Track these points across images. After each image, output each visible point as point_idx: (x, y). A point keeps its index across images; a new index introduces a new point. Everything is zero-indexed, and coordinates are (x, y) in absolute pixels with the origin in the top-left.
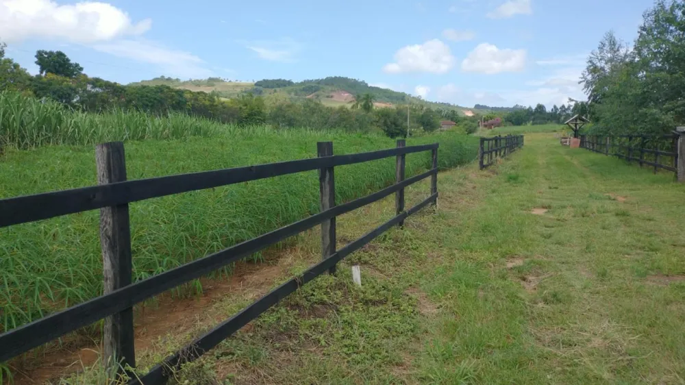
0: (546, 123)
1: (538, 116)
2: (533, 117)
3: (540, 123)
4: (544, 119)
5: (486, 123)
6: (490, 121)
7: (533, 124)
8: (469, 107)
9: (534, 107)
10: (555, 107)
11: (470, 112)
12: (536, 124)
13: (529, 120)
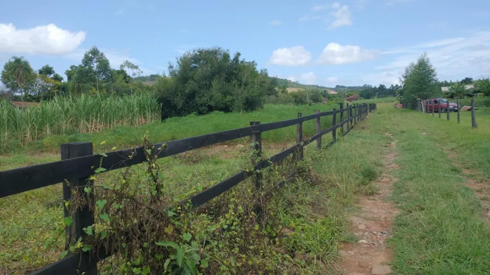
0: (387, 97)
1: (382, 92)
2: (378, 93)
3: (384, 97)
4: (385, 93)
5: (348, 98)
6: (350, 97)
7: (378, 98)
8: (332, 87)
9: (378, 86)
10: (392, 85)
11: (333, 90)
12: (380, 97)
13: (375, 95)
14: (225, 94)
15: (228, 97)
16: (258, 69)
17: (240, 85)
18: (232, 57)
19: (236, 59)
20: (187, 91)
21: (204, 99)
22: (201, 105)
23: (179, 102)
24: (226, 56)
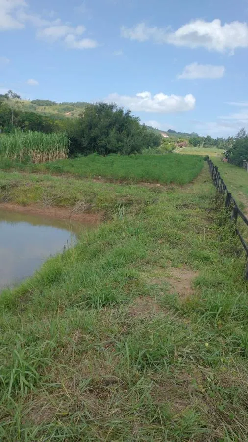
2: (204, 143)
5: (179, 144)
6: (182, 143)
7: (204, 147)
10: (217, 138)
11: (166, 134)
12: (206, 147)
13: (201, 144)
14: (118, 140)
15: (119, 143)
16: (141, 123)
17: (128, 135)
18: (125, 112)
19: (127, 114)
20: (92, 135)
21: (103, 143)
22: (101, 147)
23: (85, 142)
24: (121, 112)
